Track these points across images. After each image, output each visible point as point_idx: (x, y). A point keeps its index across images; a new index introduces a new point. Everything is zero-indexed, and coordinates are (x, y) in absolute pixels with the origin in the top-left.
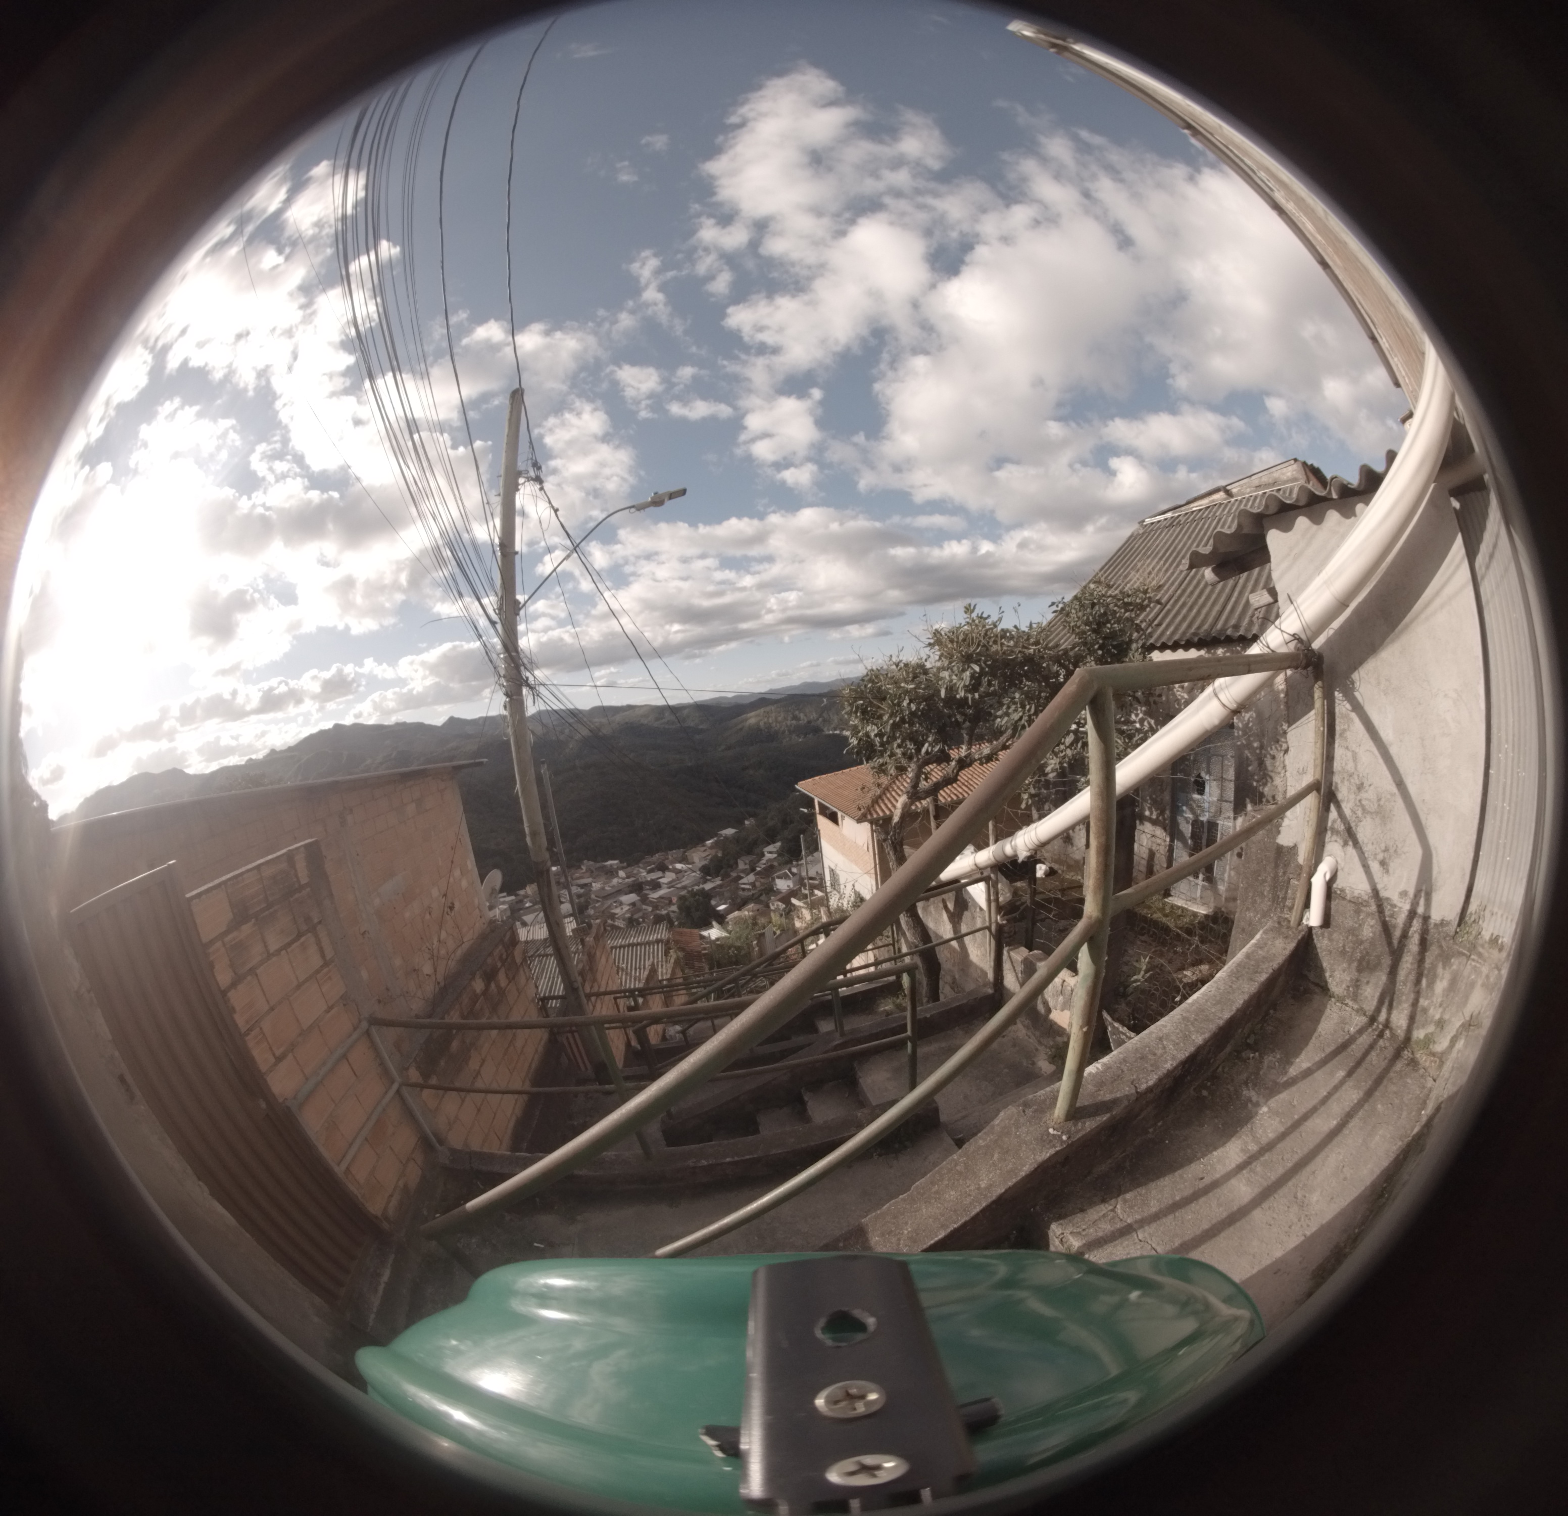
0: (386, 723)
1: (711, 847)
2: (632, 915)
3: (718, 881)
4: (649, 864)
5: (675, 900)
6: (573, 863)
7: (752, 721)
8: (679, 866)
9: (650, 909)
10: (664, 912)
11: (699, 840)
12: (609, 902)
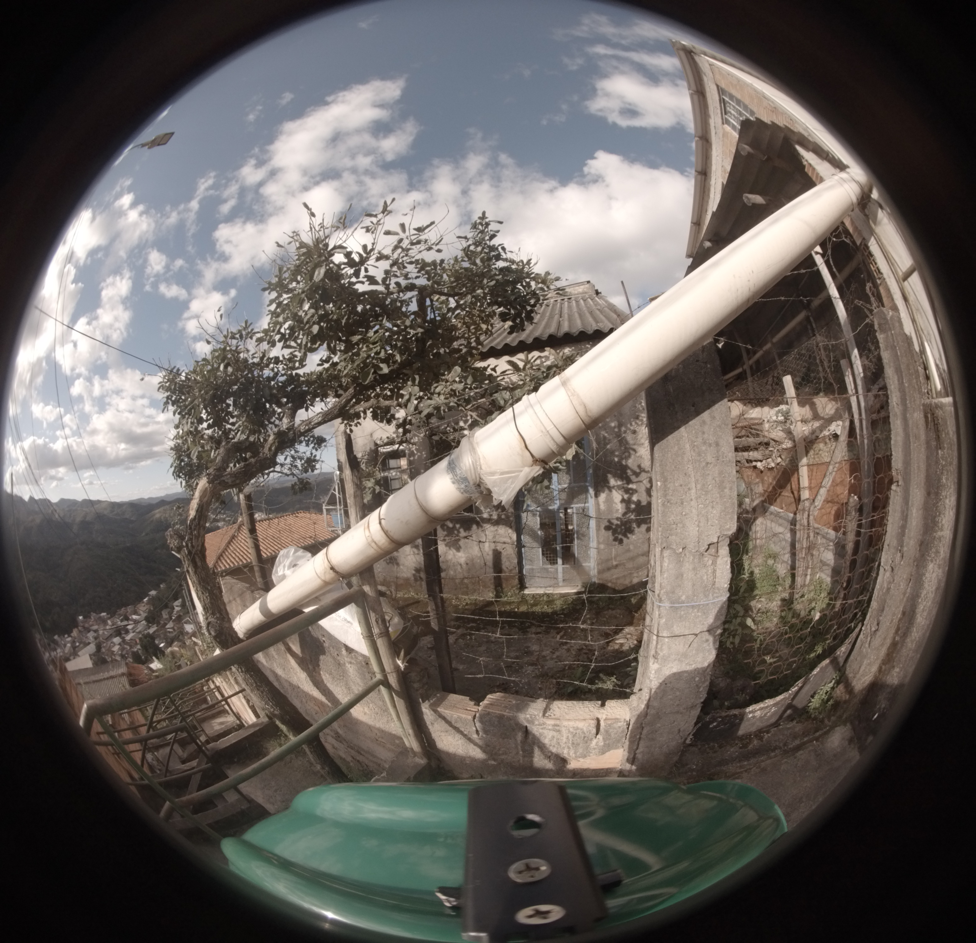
1: (147, 604)
2: (122, 651)
3: (155, 627)
4: (120, 615)
5: (138, 641)
7: (158, 516)
8: (134, 617)
11: (141, 599)
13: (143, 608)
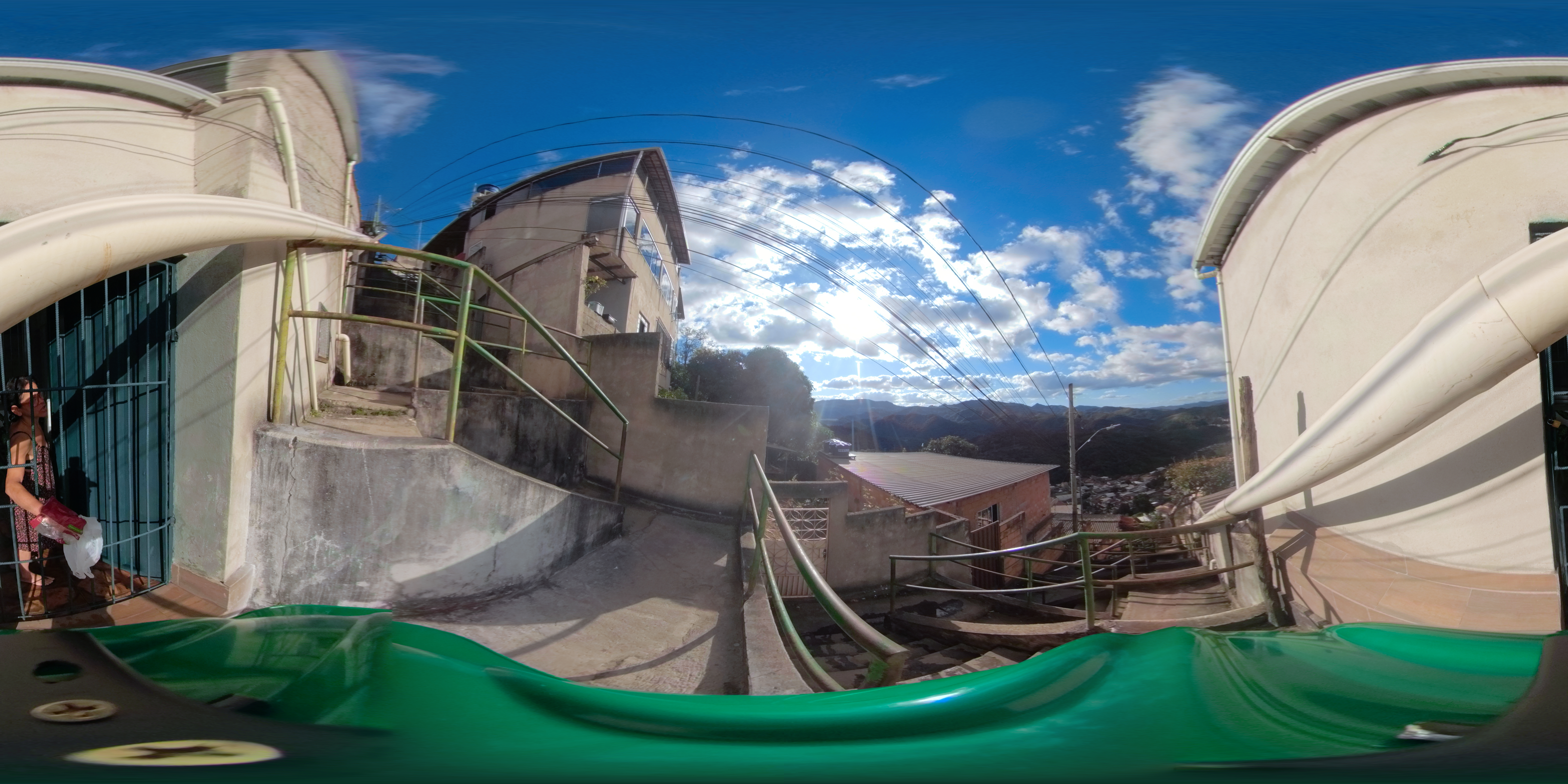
0: (1005, 402)
1: (1152, 475)
3: (1153, 491)
4: (1122, 480)
5: (1132, 498)
6: (1085, 476)
8: (1136, 482)
9: (1119, 500)
10: (1126, 502)
11: (1146, 471)
12: (1100, 495)
13: (1147, 478)
